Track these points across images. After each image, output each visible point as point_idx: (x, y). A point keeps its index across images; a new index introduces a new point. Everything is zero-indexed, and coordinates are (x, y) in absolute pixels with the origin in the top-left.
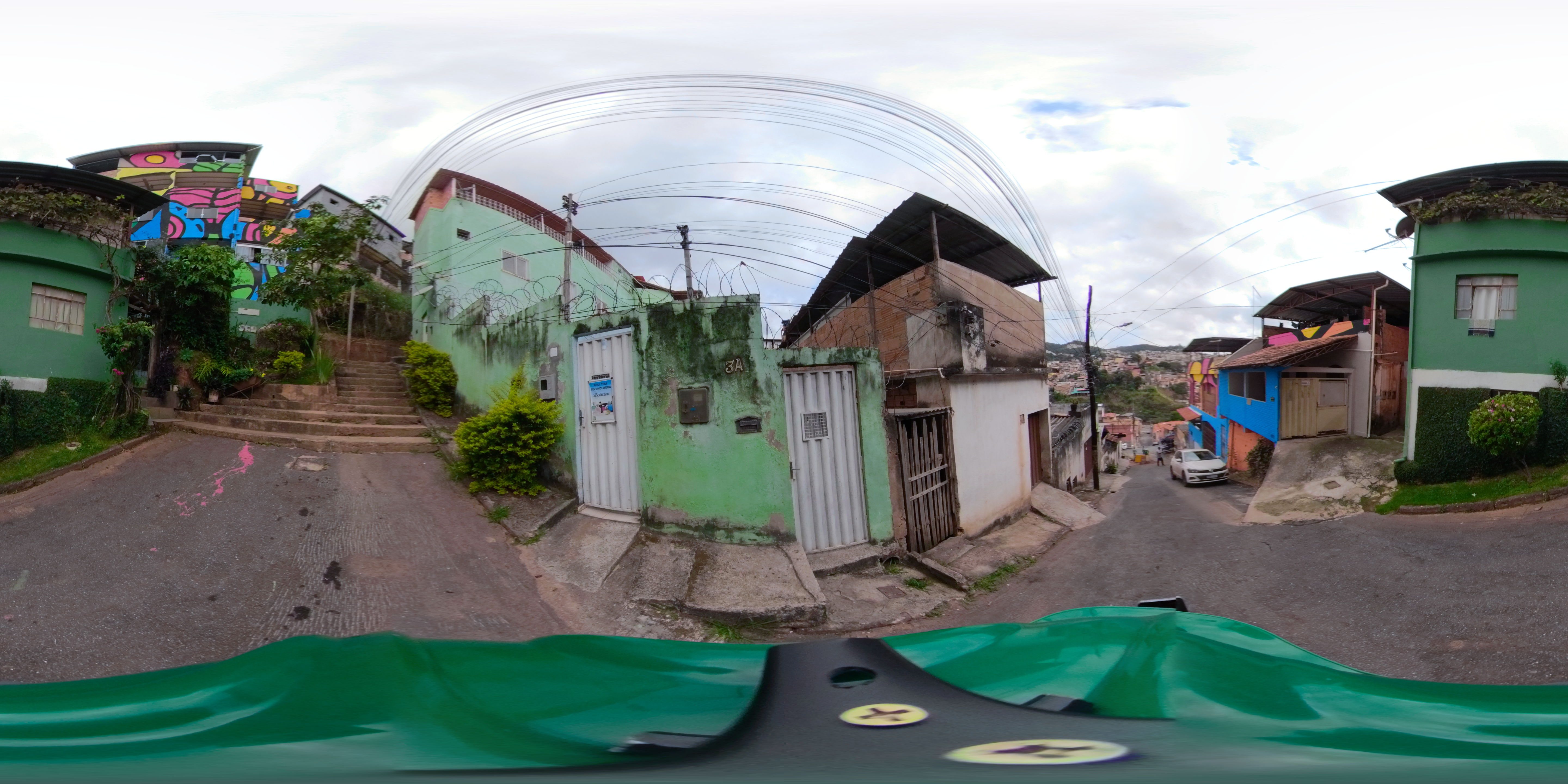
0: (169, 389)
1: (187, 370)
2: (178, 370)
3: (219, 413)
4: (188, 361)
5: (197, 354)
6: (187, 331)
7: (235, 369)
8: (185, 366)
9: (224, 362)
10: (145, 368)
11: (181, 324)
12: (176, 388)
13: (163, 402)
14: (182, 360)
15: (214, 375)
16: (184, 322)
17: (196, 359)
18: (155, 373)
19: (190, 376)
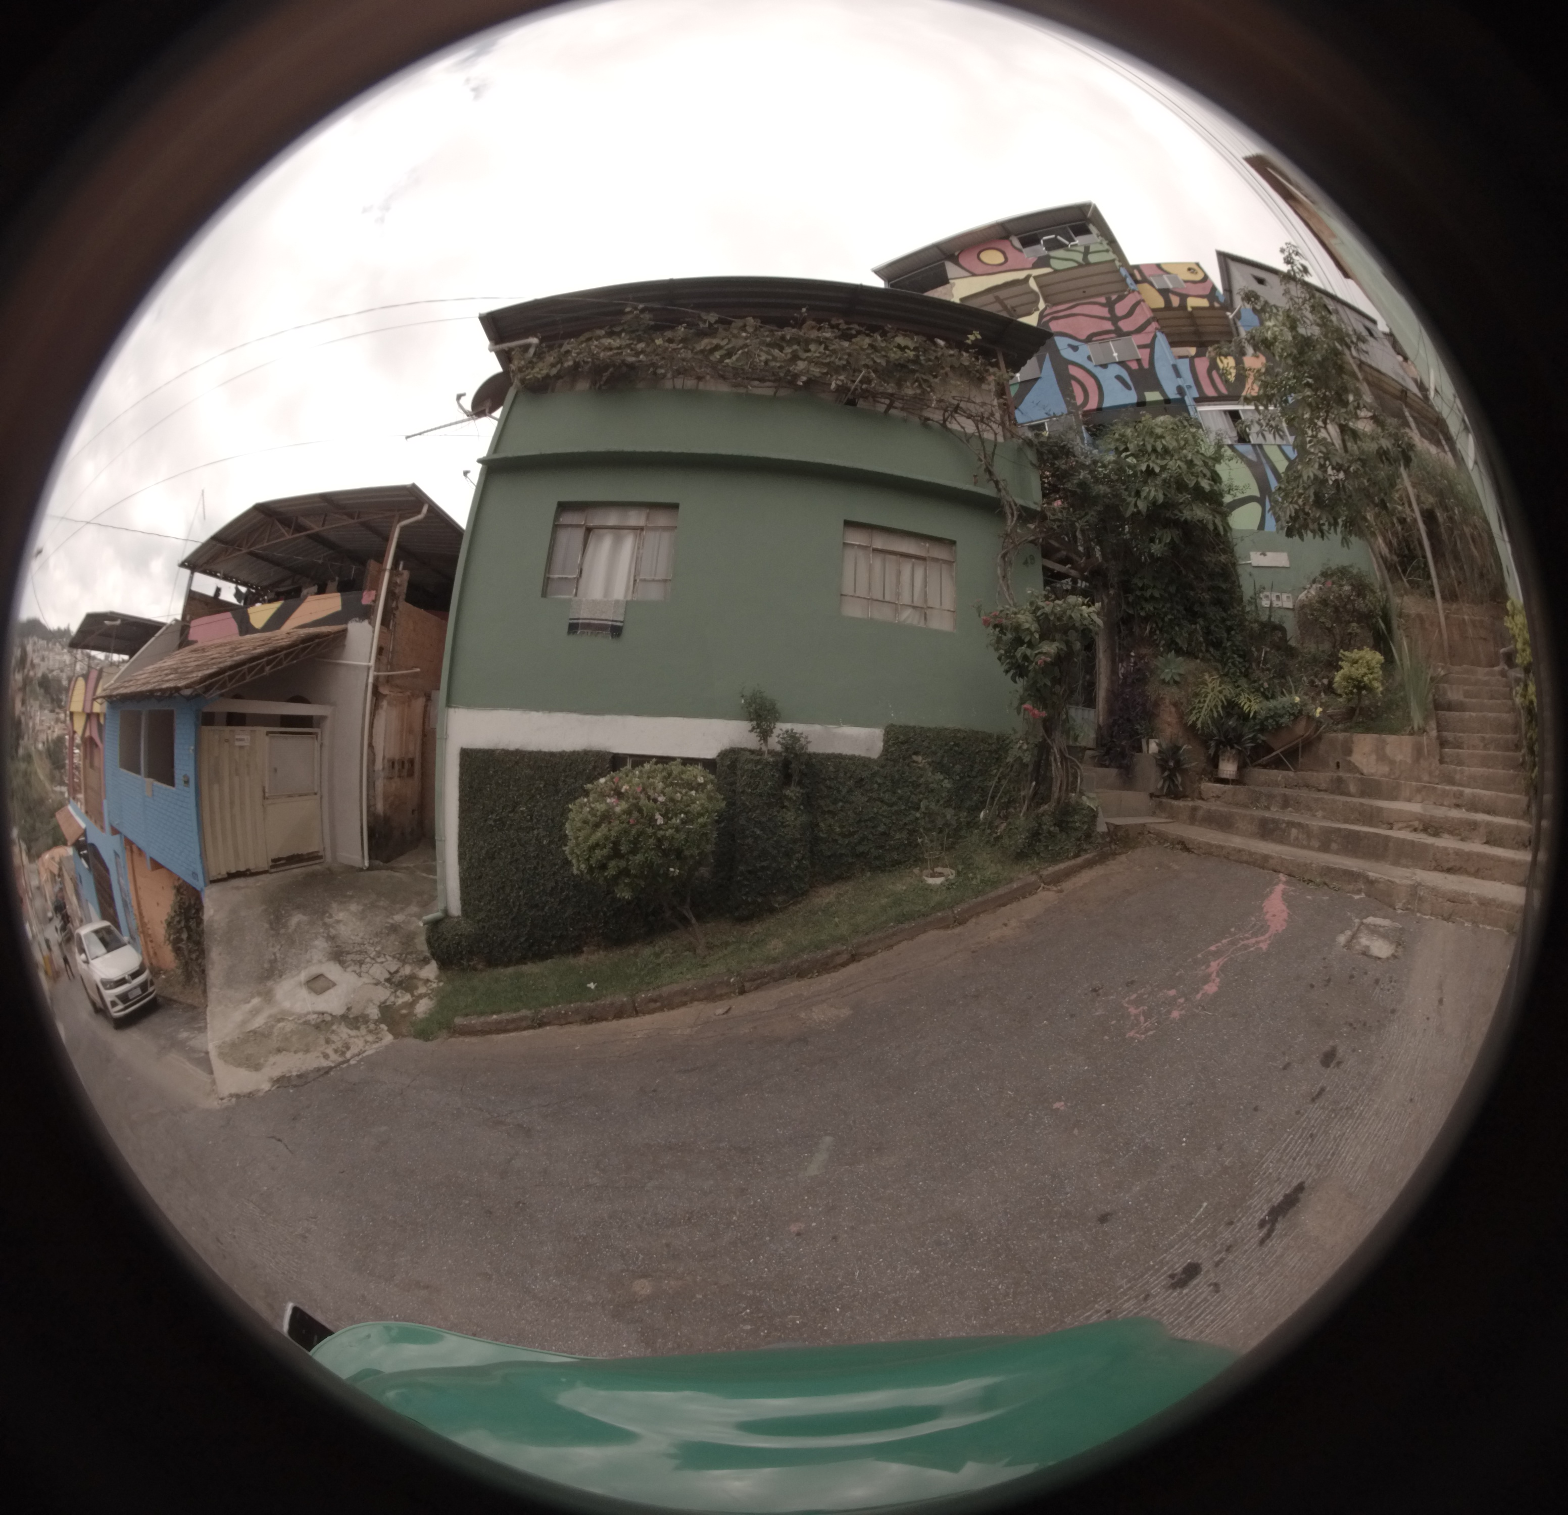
0: (1140, 749)
1: (1175, 705)
2: (1156, 704)
3: (1237, 804)
4: (1176, 682)
5: (1193, 665)
6: (1166, 614)
7: (1267, 698)
8: (1171, 694)
9: (1243, 682)
10: (1090, 702)
11: (1152, 597)
12: (1153, 747)
13: (1128, 779)
14: (1163, 682)
15: (1229, 715)
16: (1157, 595)
17: (1191, 679)
18: (1111, 712)
19: (1181, 716)
